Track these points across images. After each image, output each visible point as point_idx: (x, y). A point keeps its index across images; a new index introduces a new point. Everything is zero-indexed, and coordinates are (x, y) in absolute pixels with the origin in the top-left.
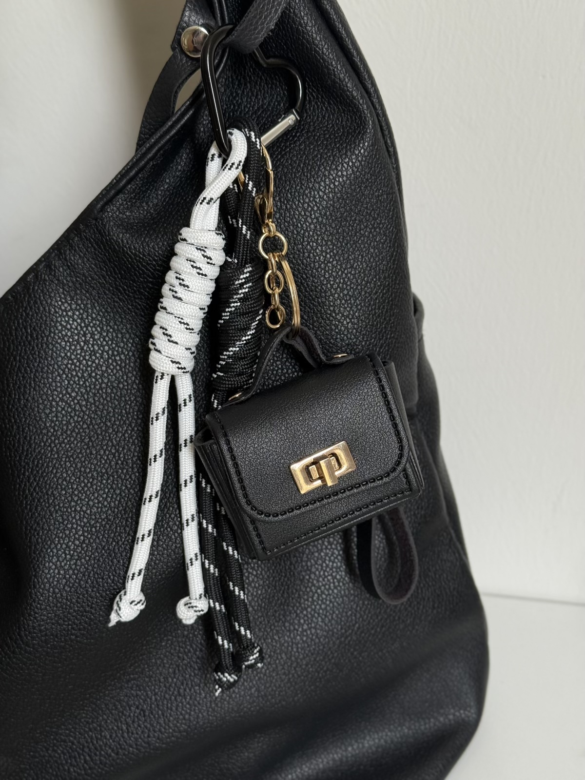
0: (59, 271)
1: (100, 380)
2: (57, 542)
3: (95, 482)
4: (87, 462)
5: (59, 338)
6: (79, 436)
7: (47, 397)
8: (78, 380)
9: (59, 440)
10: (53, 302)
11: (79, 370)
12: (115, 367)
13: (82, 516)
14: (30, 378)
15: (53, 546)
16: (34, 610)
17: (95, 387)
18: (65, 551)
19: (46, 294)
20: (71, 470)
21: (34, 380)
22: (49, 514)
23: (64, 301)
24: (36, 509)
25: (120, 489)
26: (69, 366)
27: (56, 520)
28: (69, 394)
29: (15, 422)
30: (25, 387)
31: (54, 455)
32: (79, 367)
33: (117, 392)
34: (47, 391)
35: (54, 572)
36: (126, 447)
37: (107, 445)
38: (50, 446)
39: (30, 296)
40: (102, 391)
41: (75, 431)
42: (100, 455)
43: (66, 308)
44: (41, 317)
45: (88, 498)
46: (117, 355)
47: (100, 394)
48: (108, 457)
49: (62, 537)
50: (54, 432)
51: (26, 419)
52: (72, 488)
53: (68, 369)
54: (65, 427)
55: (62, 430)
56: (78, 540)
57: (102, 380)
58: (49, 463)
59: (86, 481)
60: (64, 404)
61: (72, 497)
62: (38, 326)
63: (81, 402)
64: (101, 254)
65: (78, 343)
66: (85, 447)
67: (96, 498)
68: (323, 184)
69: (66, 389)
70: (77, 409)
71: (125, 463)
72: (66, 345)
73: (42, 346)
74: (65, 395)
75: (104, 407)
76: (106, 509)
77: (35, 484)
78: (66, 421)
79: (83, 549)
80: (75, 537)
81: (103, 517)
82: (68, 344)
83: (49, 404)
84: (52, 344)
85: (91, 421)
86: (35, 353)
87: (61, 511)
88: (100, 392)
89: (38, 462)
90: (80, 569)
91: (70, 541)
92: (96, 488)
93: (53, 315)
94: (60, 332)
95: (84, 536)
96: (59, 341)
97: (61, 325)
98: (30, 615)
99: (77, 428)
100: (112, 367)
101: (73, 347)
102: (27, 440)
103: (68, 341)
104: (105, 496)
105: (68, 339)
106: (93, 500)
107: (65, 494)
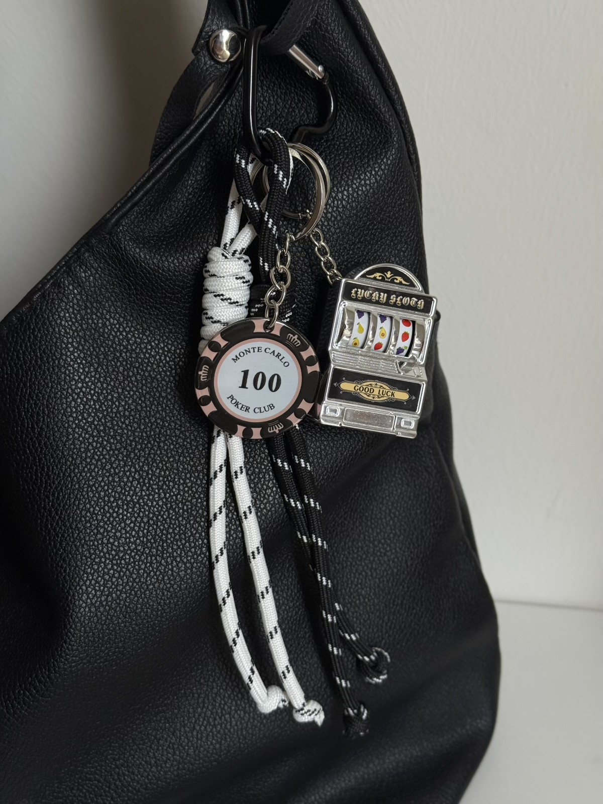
0: (68, 288)
1: (117, 403)
2: (85, 578)
3: (121, 511)
4: (110, 491)
5: (72, 360)
6: (99, 463)
7: (62, 424)
8: (94, 404)
9: (78, 469)
10: (63, 323)
11: (94, 393)
12: (131, 389)
13: (110, 549)
14: (43, 404)
15: (81, 583)
16: (65, 651)
17: (112, 410)
18: (94, 587)
19: (55, 313)
20: (94, 501)
21: (47, 407)
22: (75, 549)
23: (74, 320)
24: (61, 545)
25: (148, 516)
26: (84, 389)
27: (82, 554)
28: (85, 419)
29: (31, 452)
30: (38, 414)
31: (75, 486)
32: (95, 390)
33: (136, 415)
34: (62, 418)
35: (85, 610)
36: (150, 472)
37: (129, 470)
38: (70, 475)
39: (37, 317)
40: (120, 414)
41: (95, 459)
42: (123, 482)
43: (77, 328)
44: (52, 340)
45: (115, 529)
46: (132, 376)
47: (118, 417)
48: (132, 483)
49: (90, 573)
50: (72, 461)
51: (42, 448)
52: (97, 519)
53: (83, 392)
54: (84, 455)
55: (81, 458)
56: (108, 574)
57: (119, 403)
58: (70, 494)
59: (111, 511)
60: (81, 430)
61: (97, 530)
62: (47, 348)
63: (98, 427)
64: (116, 270)
65: (92, 365)
66: (108, 474)
67: (124, 528)
68: (345, 193)
69: (82, 414)
70: (95, 434)
71: (150, 489)
72: (79, 367)
73: (54, 370)
74: (81, 420)
75: (123, 431)
76: (135, 539)
77: (57, 518)
78: (85, 448)
79: (113, 583)
80: (104, 571)
81: (132, 548)
82: (81, 366)
83: (65, 431)
84: (65, 367)
85: (111, 447)
86: (46, 378)
87: (87, 544)
88: (118, 415)
89: (59, 494)
90: (111, 604)
91: (99, 576)
92: (123, 517)
93: (64, 336)
94: (73, 353)
95: (113, 569)
96: (72, 363)
97: (73, 346)
98: (61, 656)
99: (97, 455)
100: (128, 389)
101: (87, 369)
102: (44, 471)
103: (81, 363)
104: (132, 525)
105: (81, 361)
106: (120, 531)
107: (91, 526)
